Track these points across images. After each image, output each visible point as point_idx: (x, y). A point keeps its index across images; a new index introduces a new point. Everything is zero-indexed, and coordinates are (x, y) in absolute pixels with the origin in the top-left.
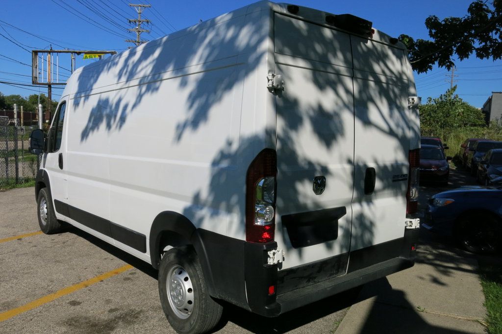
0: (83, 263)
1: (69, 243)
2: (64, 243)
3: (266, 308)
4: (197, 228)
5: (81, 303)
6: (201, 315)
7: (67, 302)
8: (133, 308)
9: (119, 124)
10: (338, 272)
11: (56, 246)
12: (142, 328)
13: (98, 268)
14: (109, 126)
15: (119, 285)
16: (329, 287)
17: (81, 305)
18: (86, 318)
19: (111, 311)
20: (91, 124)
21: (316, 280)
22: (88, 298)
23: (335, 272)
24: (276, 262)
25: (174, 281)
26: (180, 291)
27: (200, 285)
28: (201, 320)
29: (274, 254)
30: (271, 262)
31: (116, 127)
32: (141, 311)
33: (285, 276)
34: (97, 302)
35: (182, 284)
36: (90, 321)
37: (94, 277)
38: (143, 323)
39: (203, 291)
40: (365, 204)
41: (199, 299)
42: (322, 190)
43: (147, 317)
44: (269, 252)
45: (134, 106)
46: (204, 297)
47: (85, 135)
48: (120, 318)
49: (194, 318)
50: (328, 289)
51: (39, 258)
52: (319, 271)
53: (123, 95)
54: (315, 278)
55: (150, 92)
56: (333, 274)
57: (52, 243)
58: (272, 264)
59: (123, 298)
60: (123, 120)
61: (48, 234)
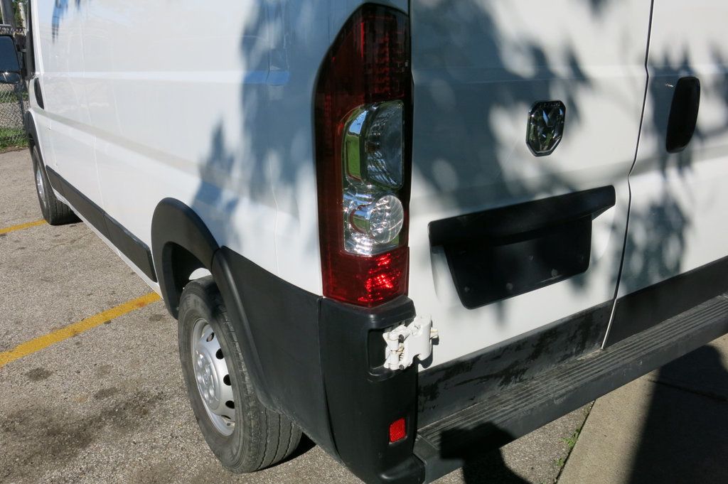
0: (90, 283)
1: (81, 242)
2: (73, 241)
3: (384, 477)
4: (220, 246)
5: (52, 372)
6: (250, 442)
7: (27, 370)
8: (145, 387)
10: (582, 348)
11: (56, 248)
12: (146, 442)
13: (114, 293)
15: (137, 332)
16: (561, 396)
17: (50, 378)
18: (46, 412)
19: (102, 394)
21: (524, 377)
22: (68, 361)
23: (574, 350)
24: (407, 361)
25: (199, 353)
26: (210, 378)
27: (243, 376)
28: (250, 450)
29: (401, 340)
30: (393, 362)
32: (160, 397)
33: (439, 381)
34: (82, 373)
35: (212, 364)
36: (51, 420)
37: (97, 313)
38: (152, 430)
39: (249, 391)
40: (672, 172)
41: (243, 407)
42: (552, 142)
43: (166, 412)
44: (385, 336)
46: (251, 404)
48: (112, 413)
49: (237, 444)
50: (557, 402)
51: (17, 272)
52: (535, 356)
54: (524, 371)
56: (571, 355)
57: (54, 241)
58: (394, 367)
59: (135, 363)
61: (52, 224)
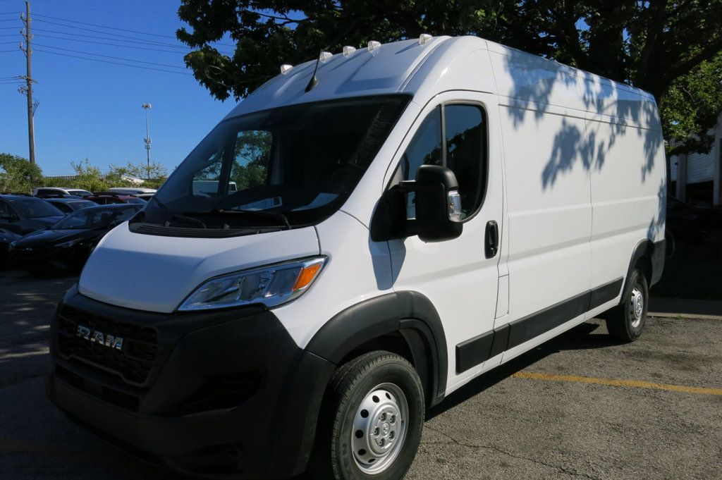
9: (598, 164)
14: (587, 164)
20: (558, 160)
31: (596, 166)
45: (611, 143)
47: (549, 175)
53: (595, 129)
55: (620, 133)
60: (601, 158)
